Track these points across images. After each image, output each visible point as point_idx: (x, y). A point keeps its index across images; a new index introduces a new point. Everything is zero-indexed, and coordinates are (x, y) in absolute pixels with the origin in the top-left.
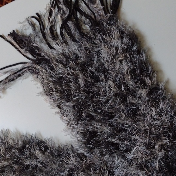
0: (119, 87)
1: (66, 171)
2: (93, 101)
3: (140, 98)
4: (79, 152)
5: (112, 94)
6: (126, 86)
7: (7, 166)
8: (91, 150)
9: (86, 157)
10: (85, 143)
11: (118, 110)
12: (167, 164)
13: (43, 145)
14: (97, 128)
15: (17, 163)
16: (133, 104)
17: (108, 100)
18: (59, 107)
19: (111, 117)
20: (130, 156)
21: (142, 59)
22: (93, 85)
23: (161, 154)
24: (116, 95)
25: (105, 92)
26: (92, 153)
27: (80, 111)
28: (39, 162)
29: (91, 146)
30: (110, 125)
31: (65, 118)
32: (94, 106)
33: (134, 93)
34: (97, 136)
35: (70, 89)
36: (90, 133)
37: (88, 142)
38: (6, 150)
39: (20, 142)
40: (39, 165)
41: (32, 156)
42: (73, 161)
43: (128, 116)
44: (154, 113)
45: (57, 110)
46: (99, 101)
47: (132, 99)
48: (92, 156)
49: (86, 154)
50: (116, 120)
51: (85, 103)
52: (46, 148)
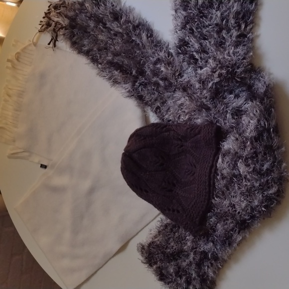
0: (222, 20)
1: (155, 59)
2: (200, 21)
3: (231, 36)
4: (170, 51)
5: (215, 22)
6: (227, 21)
7: (120, 33)
8: (178, 54)
9: (172, 56)
10: (177, 47)
11: (211, 36)
12: (217, 89)
13: (150, 33)
14: (191, 42)
15: (127, 34)
16: (224, 38)
17: (210, 25)
18: (176, 11)
19: (205, 39)
20: (199, 71)
21: (250, 9)
22: (207, 8)
23: (216, 80)
24: (217, 25)
25: (211, 18)
26: (178, 56)
27: (187, 23)
28: (142, 43)
29: (180, 51)
30: (201, 44)
31: (175, 21)
32: (198, 24)
33: (229, 31)
34: (187, 47)
35: (190, 2)
36: (185, 42)
37: (179, 47)
38: (125, 22)
39: (137, 22)
40: (141, 44)
41: (139, 35)
42: (162, 54)
43: (215, 44)
44: (232, 51)
45: (174, 13)
46: (204, 22)
47: (225, 34)
48: (176, 58)
49: (174, 54)
50: (206, 43)
51: (194, 19)
52: (151, 36)
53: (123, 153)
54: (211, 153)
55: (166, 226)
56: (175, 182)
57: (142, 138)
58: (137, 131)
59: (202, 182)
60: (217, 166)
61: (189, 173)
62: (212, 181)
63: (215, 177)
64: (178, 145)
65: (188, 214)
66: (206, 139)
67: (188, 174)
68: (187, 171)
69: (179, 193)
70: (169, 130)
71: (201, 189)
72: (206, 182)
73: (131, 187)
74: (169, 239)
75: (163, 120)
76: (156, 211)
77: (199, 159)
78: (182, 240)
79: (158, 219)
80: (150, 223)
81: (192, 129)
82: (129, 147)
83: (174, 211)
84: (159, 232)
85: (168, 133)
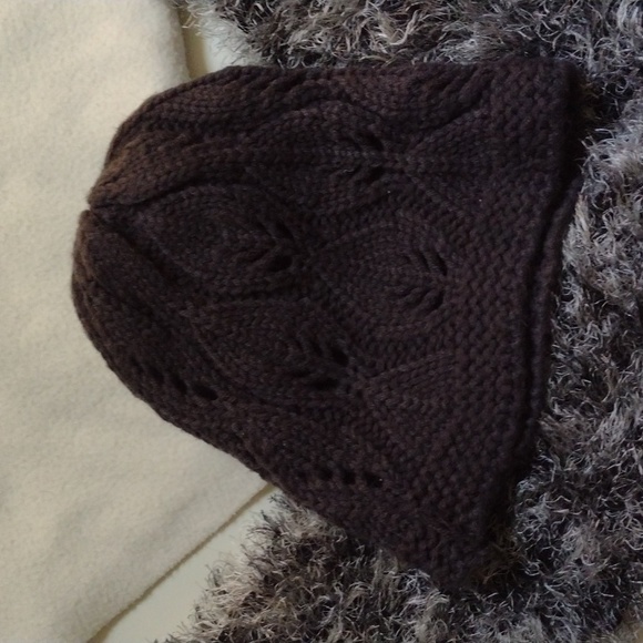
53: (86, 215)
54: (534, 199)
55: (304, 551)
56: (343, 343)
57: (183, 136)
58: (153, 104)
59: (487, 336)
60: (560, 257)
61: (409, 298)
62: (538, 330)
63: (553, 309)
64: (357, 170)
65: (425, 492)
66: (515, 128)
67: (409, 306)
68: (399, 290)
69: (367, 393)
70: (316, 97)
71: (487, 369)
72: (508, 336)
73: (125, 378)
74: (321, 610)
75: (281, 53)
76: (245, 480)
77: (467, 232)
78: (386, 614)
79: (252, 518)
80: (209, 539)
81: (441, 87)
82: (115, 179)
83: (348, 478)
84: (269, 581)
85: (314, 111)
